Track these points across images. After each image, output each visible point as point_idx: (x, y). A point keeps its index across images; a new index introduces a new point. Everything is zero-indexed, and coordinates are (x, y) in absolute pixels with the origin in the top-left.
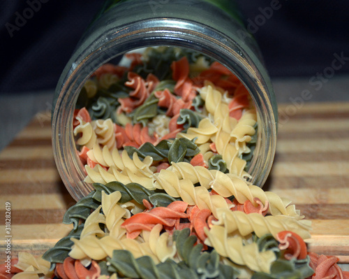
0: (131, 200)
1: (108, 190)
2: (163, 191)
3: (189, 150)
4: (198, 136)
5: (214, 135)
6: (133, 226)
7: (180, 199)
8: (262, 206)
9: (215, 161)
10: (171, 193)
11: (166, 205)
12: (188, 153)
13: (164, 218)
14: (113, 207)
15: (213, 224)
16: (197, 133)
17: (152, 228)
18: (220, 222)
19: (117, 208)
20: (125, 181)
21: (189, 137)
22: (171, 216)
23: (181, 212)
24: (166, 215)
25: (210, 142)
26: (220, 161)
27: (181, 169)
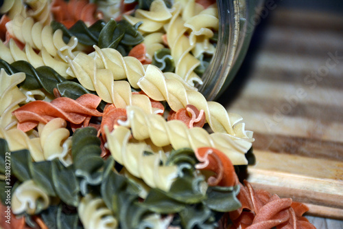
0: (40, 87)
1: (10, 69)
7: (95, 93)
8: (194, 116)
9: (161, 55)
11: (75, 97)
12: (127, 42)
13: (68, 112)
14: (13, 88)
15: (118, 125)
17: (48, 121)
18: (127, 123)
19: (17, 91)
20: (36, 63)
21: (133, 21)
22: (76, 110)
23: (91, 108)
24: (71, 109)
26: (168, 56)
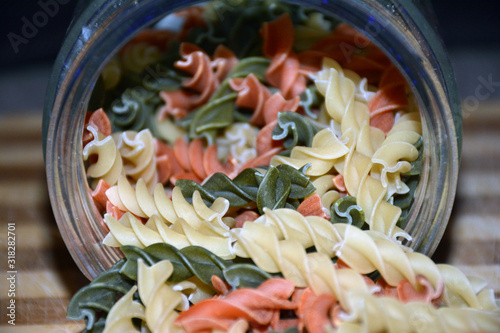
0: (190, 277)
1: (149, 259)
2: (249, 261)
3: (295, 187)
4: (311, 162)
5: (342, 159)
6: (196, 322)
7: (280, 274)
8: (430, 290)
9: (343, 207)
10: (264, 265)
11: (255, 285)
12: (293, 192)
13: (254, 308)
14: (159, 290)
15: (342, 321)
16: (310, 156)
17: (230, 326)
18: (354, 316)
19: (166, 290)
20: (179, 243)
21: (294, 164)
22: (263, 304)
23: (281, 297)
24: (256, 303)
25: (333, 172)
26: (353, 207)
27: (282, 222)
